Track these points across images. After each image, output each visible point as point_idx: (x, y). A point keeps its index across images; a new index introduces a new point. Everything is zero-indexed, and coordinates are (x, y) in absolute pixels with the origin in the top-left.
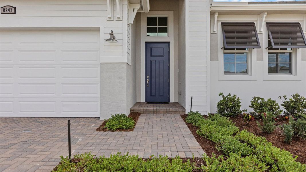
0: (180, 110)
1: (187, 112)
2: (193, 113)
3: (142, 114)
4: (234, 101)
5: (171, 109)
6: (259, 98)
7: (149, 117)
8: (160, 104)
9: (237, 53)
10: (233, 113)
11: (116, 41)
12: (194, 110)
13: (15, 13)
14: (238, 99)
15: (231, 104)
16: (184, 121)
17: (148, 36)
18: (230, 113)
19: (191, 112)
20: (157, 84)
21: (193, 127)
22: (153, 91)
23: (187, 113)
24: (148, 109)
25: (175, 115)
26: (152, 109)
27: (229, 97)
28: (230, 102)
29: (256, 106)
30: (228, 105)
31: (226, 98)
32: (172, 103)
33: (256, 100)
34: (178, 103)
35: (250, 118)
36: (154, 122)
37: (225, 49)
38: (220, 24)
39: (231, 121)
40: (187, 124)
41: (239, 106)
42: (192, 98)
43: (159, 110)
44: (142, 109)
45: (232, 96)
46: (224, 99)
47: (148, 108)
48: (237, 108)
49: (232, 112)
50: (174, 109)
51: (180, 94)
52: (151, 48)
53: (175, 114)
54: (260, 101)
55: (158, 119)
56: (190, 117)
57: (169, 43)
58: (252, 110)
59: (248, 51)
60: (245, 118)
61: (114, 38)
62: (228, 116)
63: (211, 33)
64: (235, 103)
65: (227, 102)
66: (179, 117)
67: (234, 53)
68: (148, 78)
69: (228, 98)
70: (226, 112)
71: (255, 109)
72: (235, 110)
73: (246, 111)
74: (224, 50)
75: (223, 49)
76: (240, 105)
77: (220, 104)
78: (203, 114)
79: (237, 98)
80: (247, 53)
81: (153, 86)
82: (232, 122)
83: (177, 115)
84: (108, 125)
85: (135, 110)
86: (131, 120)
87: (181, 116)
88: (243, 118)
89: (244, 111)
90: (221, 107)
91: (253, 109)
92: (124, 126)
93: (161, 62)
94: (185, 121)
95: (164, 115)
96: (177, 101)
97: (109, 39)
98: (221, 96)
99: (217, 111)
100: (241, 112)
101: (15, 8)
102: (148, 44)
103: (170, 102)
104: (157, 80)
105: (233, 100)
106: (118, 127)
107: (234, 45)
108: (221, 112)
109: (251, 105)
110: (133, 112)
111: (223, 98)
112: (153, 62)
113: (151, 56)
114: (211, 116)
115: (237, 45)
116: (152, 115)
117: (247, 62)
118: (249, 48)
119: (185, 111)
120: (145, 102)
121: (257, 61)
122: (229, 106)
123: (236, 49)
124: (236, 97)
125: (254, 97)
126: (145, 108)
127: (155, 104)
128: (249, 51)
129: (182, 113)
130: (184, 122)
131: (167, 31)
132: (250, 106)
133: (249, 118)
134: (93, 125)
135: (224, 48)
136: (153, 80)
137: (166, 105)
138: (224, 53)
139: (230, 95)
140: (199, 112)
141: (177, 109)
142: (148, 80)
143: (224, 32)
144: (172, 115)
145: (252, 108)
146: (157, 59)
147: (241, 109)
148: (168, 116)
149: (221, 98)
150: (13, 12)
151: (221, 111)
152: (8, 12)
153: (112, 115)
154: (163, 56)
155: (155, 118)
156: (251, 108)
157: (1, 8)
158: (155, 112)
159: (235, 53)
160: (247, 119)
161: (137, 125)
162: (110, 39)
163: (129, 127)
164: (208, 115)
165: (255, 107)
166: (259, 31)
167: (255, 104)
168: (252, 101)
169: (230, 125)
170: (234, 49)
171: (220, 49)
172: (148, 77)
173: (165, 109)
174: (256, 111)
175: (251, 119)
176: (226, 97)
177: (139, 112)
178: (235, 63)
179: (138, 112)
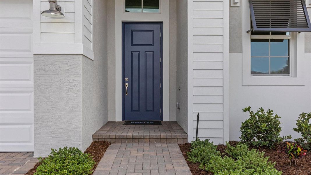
0: (179, 136)
1: (191, 139)
3: (113, 144)
4: (269, 121)
5: (163, 135)
7: (124, 150)
8: (146, 124)
9: (272, 40)
10: (268, 142)
11: (62, 14)
14: (277, 117)
15: (264, 125)
16: (184, 158)
17: (126, 11)
18: (262, 141)
19: (196, 140)
20: (143, 91)
21: (200, 171)
22: (136, 102)
23: (189, 141)
24: (123, 136)
25: (169, 145)
26: (130, 134)
27: (260, 113)
28: (263, 123)
29: (307, 129)
30: (259, 128)
31: (257, 116)
32: (166, 122)
33: (305, 119)
34: (175, 123)
35: (299, 152)
36: (131, 160)
37: (253, 33)
39: (267, 158)
40: (190, 164)
41: (278, 130)
42: (198, 116)
43: (141, 136)
44: (113, 136)
45: (265, 112)
46: (253, 117)
47: (124, 134)
48: (275, 133)
49: (265, 141)
50: (169, 134)
51: (179, 108)
52: (132, 31)
53: (170, 143)
55: (140, 154)
57: (161, 23)
58: (298, 135)
59: (290, 37)
60: (291, 152)
61: (58, 9)
62: (259, 146)
63: (230, 7)
64: (271, 124)
65: (257, 122)
66: (176, 150)
67: (267, 40)
68: (127, 82)
69: (259, 116)
70: (256, 140)
71: (303, 134)
72: (271, 137)
73: (290, 138)
74: (251, 34)
75: (250, 32)
76: (280, 128)
77: (245, 126)
79: (274, 115)
80: (289, 40)
81: (136, 95)
82: (269, 160)
83: (173, 144)
84: (41, 171)
85: (101, 137)
86: (87, 158)
87: (180, 147)
88: (287, 152)
89: (286, 137)
90: (248, 132)
91: (301, 133)
92: (70, 172)
93: (149, 55)
94: (186, 157)
95: (152, 145)
96: (174, 119)
97: (48, 9)
98: (248, 113)
99: (241, 137)
100: (281, 139)
102: (126, 25)
103: (164, 121)
104: (142, 84)
105: (268, 119)
107: (268, 26)
108: (247, 140)
109: (297, 127)
110: (97, 140)
111: (251, 116)
112: (136, 55)
113: (132, 44)
115: (273, 26)
116: (130, 145)
117: (289, 55)
118: (291, 31)
119: (187, 138)
120: (121, 121)
121: (305, 53)
122: (262, 129)
123: (270, 33)
124: (272, 114)
125: (301, 114)
126: (119, 134)
127: (138, 124)
128: (293, 36)
129: (182, 142)
130: (183, 160)
131: (158, 6)
132: (295, 129)
133: (297, 152)
134: (15, 170)
135: (252, 31)
136: (136, 85)
137: (156, 126)
138: (252, 40)
139: (262, 110)
140: (210, 141)
141: (174, 134)
142: (127, 84)
143: (252, 5)
144: (164, 145)
145: (299, 132)
146: (142, 49)
147: (282, 134)
148: (158, 147)
149: (247, 116)
151: (247, 138)
153: (53, 150)
154: (152, 45)
155: (134, 153)
156: (296, 132)
158: (137, 141)
159: (270, 41)
160: (294, 155)
161: (98, 169)
162: (50, 11)
163: (82, 173)
164: (225, 144)
165: (304, 131)
166: (308, 4)
167: (304, 126)
168: (298, 121)
169: (266, 166)
170: (267, 33)
171: (244, 33)
172: (127, 79)
173: (152, 134)
174: (305, 138)
175: (300, 155)
176: (256, 114)
177: (108, 140)
178: (270, 56)
179: (105, 140)
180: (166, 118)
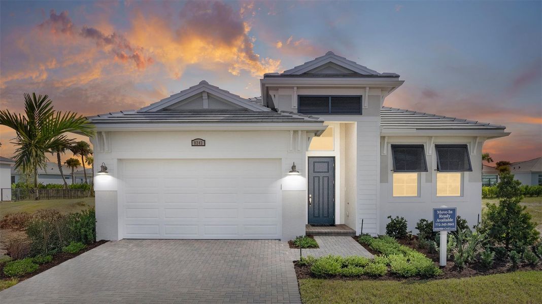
0: (351, 232)
2: (364, 235)
5: (342, 231)
6: (424, 220)
8: (325, 226)
12: (365, 232)
13: (204, 146)
14: (406, 221)
18: (397, 234)
19: (362, 234)
20: (321, 203)
21: (366, 244)
22: (317, 212)
23: (358, 235)
24: (320, 232)
27: (397, 219)
28: (398, 224)
32: (338, 225)
33: (422, 222)
34: (344, 225)
38: (390, 146)
40: (360, 243)
41: (406, 227)
45: (400, 218)
46: (393, 221)
48: (404, 229)
49: (399, 234)
52: (314, 163)
53: (345, 236)
54: (425, 223)
56: (362, 237)
57: (334, 157)
58: (418, 231)
62: (396, 237)
63: (381, 155)
64: (402, 224)
65: (395, 224)
69: (396, 221)
70: (394, 234)
72: (402, 232)
73: (412, 232)
74: (394, 172)
77: (388, 226)
78: (373, 235)
79: (404, 220)
81: (317, 206)
82: (397, 241)
83: (349, 237)
87: (353, 238)
89: (409, 232)
90: (389, 229)
93: (326, 179)
94: (358, 241)
96: (343, 223)
99: (386, 232)
100: (407, 233)
101: (205, 141)
102: (310, 159)
103: (336, 224)
104: (321, 199)
105: (400, 222)
106: (308, 245)
108: (390, 234)
109: (417, 226)
112: (316, 179)
113: (314, 172)
114: (380, 237)
119: (356, 233)
120: (308, 224)
121: (426, 183)
122: (397, 227)
125: (420, 220)
126: (317, 231)
129: (353, 235)
132: (416, 228)
135: (394, 170)
136: (316, 199)
137: (332, 227)
139: (398, 217)
140: (369, 234)
142: (310, 199)
143: (394, 154)
145: (418, 229)
146: (321, 175)
147: (407, 230)
149: (389, 221)
150: (203, 144)
151: (389, 232)
152: (199, 144)
154: (328, 172)
156: (416, 230)
157: (192, 141)
164: (377, 236)
165: (420, 229)
167: (421, 226)
168: (418, 223)
169: (395, 243)
171: (389, 171)
172: (310, 196)
174: (421, 232)
177: (312, 233)
178: (405, 184)
180: (337, 222)
